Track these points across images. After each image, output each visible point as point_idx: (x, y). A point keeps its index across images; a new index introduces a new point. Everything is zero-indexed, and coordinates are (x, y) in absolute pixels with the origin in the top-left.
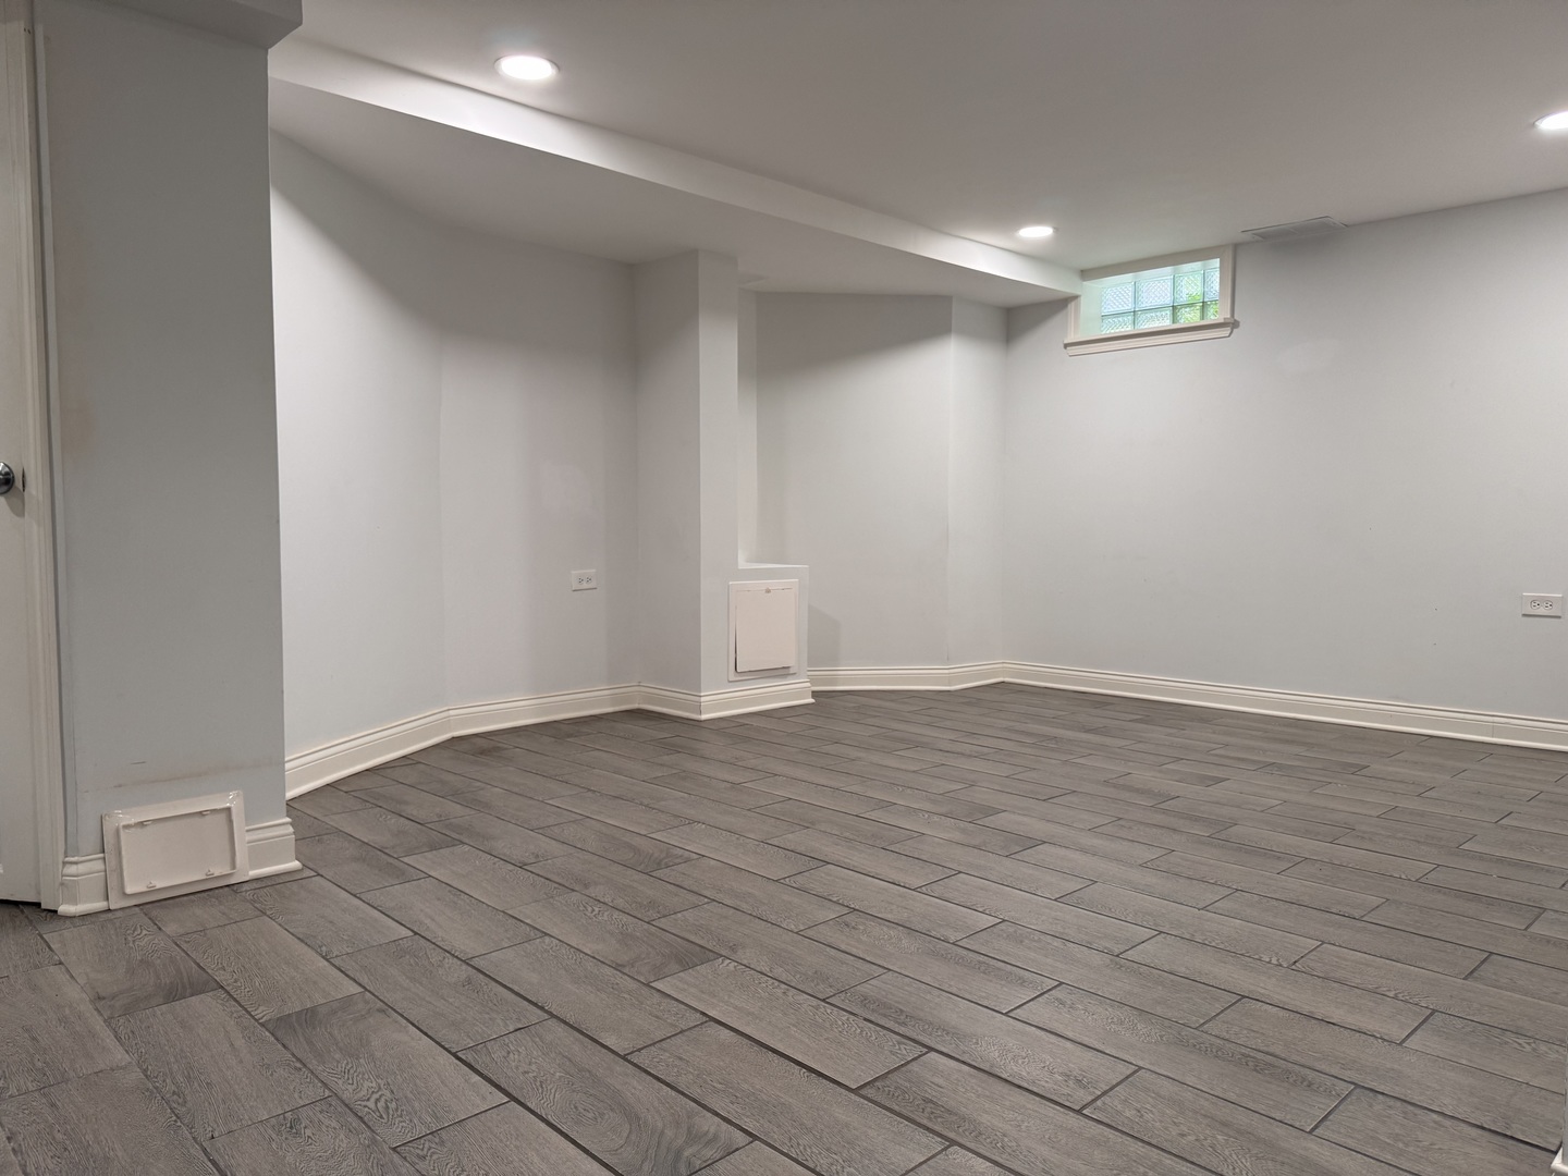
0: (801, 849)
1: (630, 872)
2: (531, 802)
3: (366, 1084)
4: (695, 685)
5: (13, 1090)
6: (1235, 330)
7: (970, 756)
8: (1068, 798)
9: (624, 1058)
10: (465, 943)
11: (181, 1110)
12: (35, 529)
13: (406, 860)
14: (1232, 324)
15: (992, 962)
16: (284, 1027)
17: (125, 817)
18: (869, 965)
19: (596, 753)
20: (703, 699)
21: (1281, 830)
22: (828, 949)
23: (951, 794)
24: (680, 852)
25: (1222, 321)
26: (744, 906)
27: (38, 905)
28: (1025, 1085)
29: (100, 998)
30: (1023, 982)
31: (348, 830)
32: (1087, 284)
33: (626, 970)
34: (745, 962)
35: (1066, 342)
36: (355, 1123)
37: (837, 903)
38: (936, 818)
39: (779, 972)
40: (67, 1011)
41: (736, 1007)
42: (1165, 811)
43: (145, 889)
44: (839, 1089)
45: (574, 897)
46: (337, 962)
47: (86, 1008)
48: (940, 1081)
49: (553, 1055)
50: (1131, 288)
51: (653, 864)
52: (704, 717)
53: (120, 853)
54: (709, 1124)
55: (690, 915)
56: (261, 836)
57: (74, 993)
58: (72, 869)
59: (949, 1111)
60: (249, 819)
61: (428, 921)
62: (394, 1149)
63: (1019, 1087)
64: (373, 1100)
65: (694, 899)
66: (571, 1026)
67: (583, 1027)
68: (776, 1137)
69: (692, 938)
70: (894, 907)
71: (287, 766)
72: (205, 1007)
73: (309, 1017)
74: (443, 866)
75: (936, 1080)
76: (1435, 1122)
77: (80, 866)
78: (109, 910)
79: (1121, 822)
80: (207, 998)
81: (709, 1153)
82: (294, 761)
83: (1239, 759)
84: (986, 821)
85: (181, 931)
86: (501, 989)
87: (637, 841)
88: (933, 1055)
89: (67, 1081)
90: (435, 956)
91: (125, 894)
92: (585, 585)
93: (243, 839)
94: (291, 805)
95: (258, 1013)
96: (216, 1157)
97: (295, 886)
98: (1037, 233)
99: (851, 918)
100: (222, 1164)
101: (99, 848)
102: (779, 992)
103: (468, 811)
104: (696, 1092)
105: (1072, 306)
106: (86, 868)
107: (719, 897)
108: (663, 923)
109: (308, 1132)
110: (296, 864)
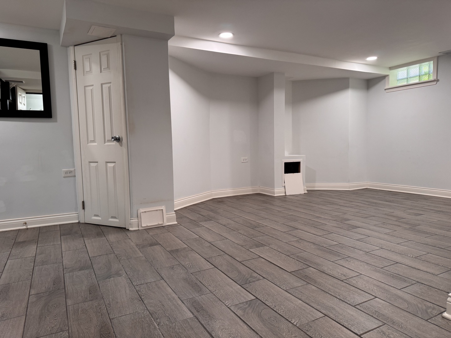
0: (292, 226)
1: (249, 228)
2: (229, 213)
3: (187, 263)
4: (273, 187)
5: (122, 259)
6: (438, 82)
7: (348, 207)
8: (372, 218)
9: (240, 262)
10: (209, 239)
11: (152, 264)
12: (124, 149)
13: (199, 223)
14: (437, 81)
15: (333, 251)
16: (171, 252)
17: (142, 210)
18: (301, 250)
19: (246, 203)
20: (275, 191)
21: (433, 227)
22: (292, 246)
23: (338, 216)
24: (262, 225)
25: (433, 80)
26: (274, 237)
27: (125, 228)
28: (331, 275)
29: (137, 245)
30: (339, 256)
31: (188, 217)
32: (391, 71)
33: (244, 247)
34: (271, 247)
35: (385, 88)
36: (184, 268)
37: (298, 237)
38: (331, 221)
39: (279, 250)
40: (131, 247)
41: (267, 255)
42: (399, 222)
43: (146, 226)
44: (286, 272)
45: (235, 232)
46: (183, 241)
47: (135, 246)
48: (311, 272)
49: (225, 260)
50: (406, 71)
51: (254, 227)
52: (275, 195)
53: (141, 218)
54: (255, 275)
55: (261, 238)
56: (169, 216)
57: (132, 244)
58: (132, 221)
59: (310, 278)
60: (167, 212)
61: (203, 235)
62: (191, 273)
63: (329, 275)
64: (188, 265)
65: (263, 234)
66: (230, 256)
67: (232, 256)
68: (269, 279)
69: (260, 242)
70: (312, 239)
71: (174, 203)
72: (157, 248)
73: (177, 250)
74: (207, 225)
75: (309, 272)
76: (436, 291)
77: (133, 220)
78: (139, 230)
79: (384, 224)
80: (158, 246)
81: (254, 280)
82: (176, 202)
83: (431, 209)
84: (345, 222)
85: (153, 234)
86: (216, 248)
87: (252, 222)
88: (311, 268)
89: (132, 258)
90: (203, 241)
91: (142, 227)
92: (245, 161)
93: (165, 216)
94: (175, 211)
95: (167, 249)
96: (158, 272)
97: (176, 227)
98: (372, 59)
99: (300, 241)
100: (159, 273)
101: (137, 216)
102: (278, 253)
103: (214, 214)
104: (254, 269)
105: (387, 78)
106: (135, 221)
107: (268, 234)
108: (254, 239)
109: (175, 269)
110: (176, 223)
